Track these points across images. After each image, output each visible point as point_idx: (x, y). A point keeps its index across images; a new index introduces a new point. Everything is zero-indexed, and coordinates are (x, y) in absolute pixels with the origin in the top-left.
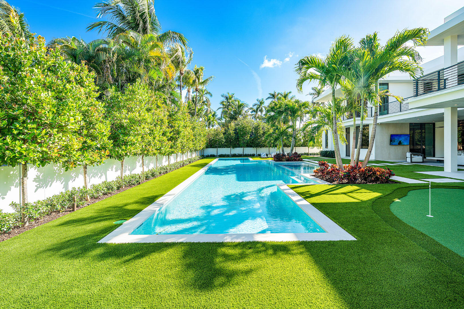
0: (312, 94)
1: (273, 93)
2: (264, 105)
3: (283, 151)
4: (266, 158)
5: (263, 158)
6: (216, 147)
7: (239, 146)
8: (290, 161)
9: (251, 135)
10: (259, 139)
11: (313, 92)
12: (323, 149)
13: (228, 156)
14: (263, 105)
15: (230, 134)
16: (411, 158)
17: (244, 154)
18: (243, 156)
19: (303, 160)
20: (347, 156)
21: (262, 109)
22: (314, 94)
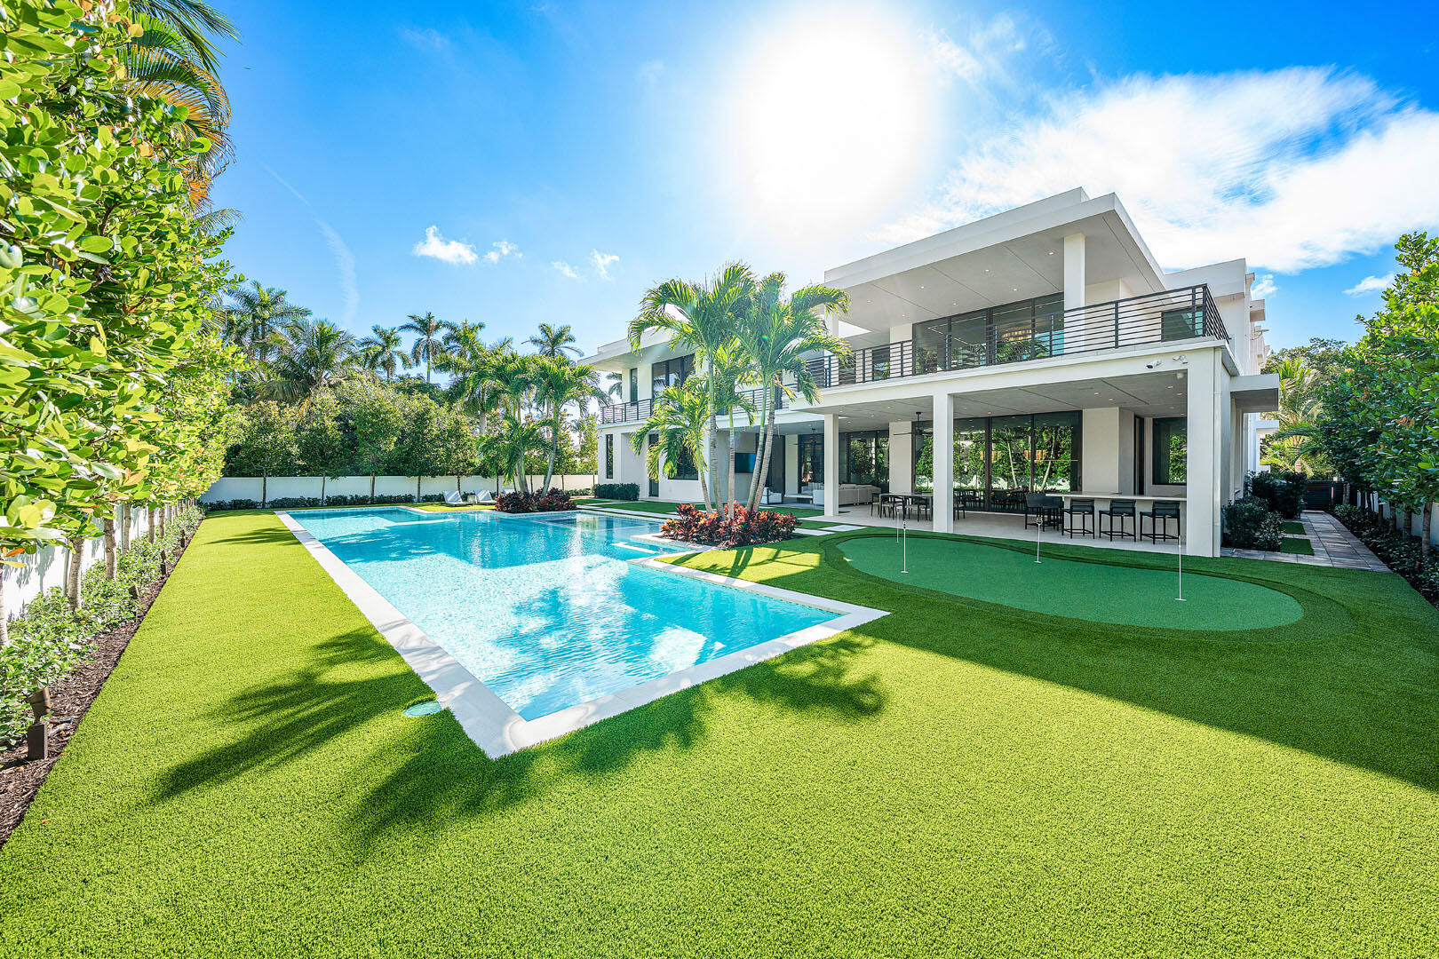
0: (536, 341)
1: (423, 317)
2: (397, 349)
3: (524, 484)
4: (460, 506)
5: (452, 506)
6: (259, 474)
7: (357, 472)
8: (549, 511)
9: (400, 441)
10: (428, 451)
11: (539, 335)
12: (600, 479)
13: (313, 503)
14: (393, 348)
15: (324, 430)
16: (768, 496)
17: (376, 494)
18: (372, 503)
19: (578, 506)
20: (651, 495)
21: (391, 358)
22: (541, 342)
